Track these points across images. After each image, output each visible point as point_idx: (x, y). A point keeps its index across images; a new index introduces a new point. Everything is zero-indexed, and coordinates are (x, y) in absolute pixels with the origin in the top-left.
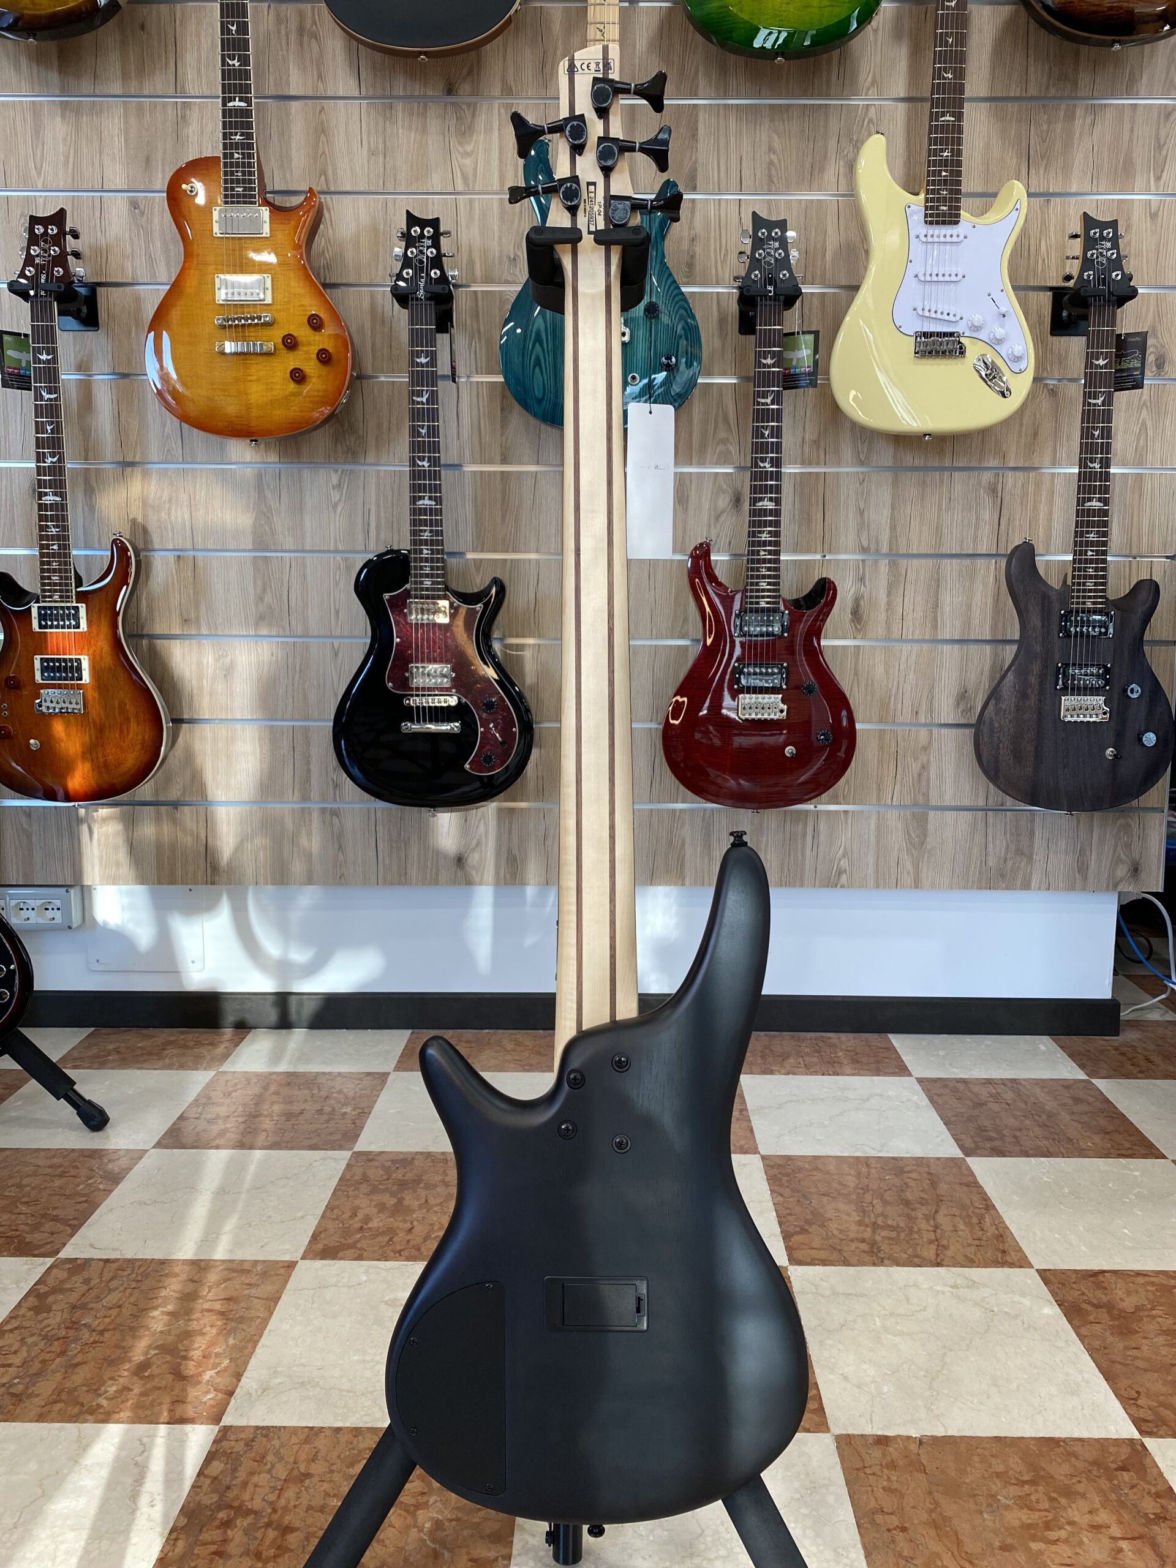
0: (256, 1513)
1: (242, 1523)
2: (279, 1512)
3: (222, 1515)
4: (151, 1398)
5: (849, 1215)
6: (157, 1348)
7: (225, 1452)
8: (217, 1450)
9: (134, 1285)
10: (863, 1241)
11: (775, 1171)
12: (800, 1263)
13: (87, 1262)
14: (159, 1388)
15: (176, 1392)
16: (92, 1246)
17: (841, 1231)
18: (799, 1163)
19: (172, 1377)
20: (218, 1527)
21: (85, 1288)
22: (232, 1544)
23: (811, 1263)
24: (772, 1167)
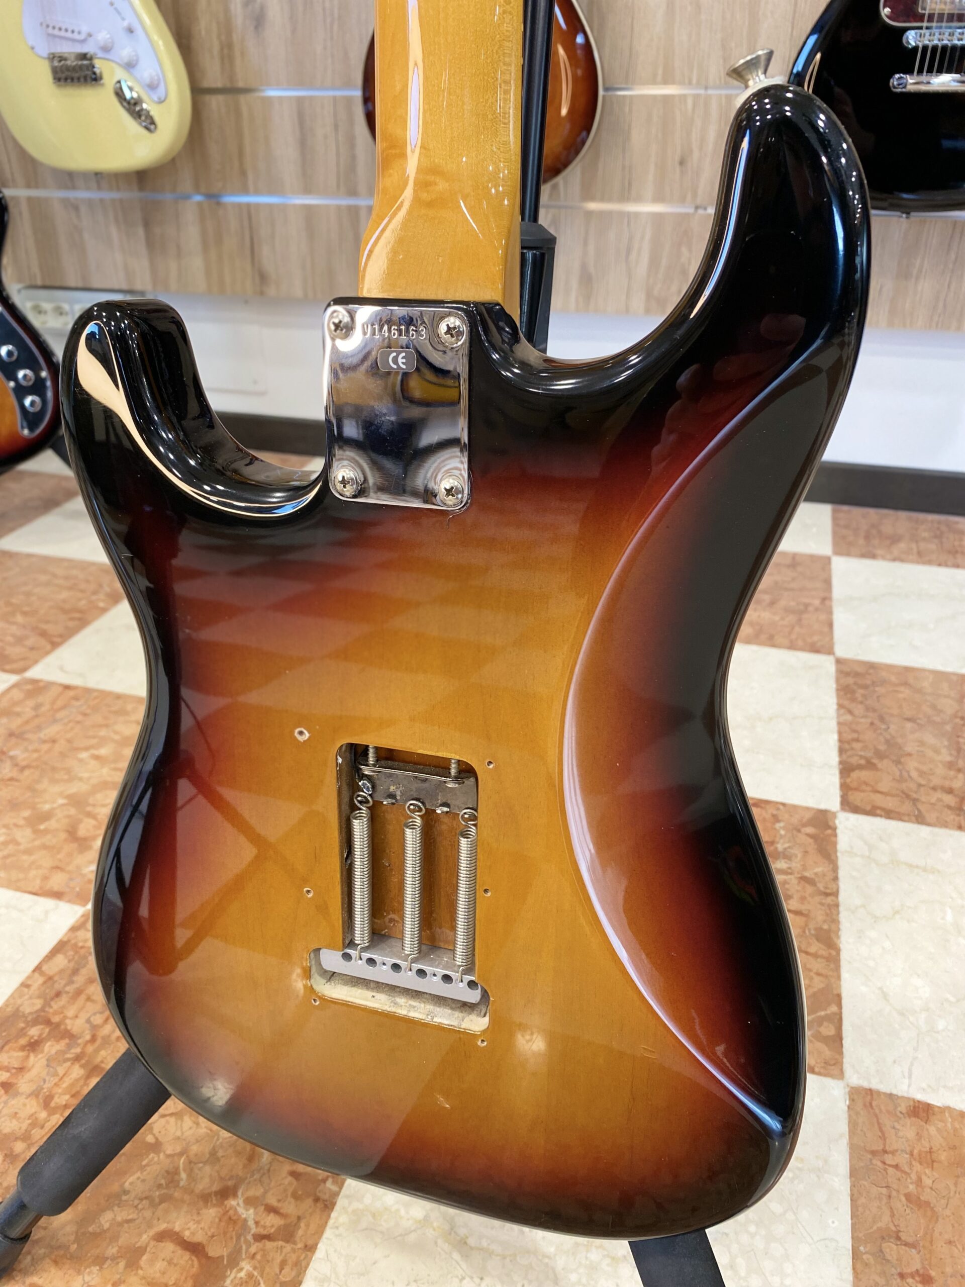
0: (70, 1036)
1: (51, 1048)
2: (99, 1041)
3: (34, 1032)
4: (33, 858)
5: (937, 751)
6: (69, 797)
7: (75, 945)
8: (69, 941)
9: (80, 718)
10: (950, 791)
11: (850, 680)
12: (856, 810)
13: (49, 685)
14: (44, 847)
15: (59, 856)
16: (61, 668)
17: (922, 773)
18: (884, 674)
19: (63, 835)
20: (23, 1048)
21: (33, 713)
22: (28, 1076)
23: (872, 811)
24: (847, 674)
